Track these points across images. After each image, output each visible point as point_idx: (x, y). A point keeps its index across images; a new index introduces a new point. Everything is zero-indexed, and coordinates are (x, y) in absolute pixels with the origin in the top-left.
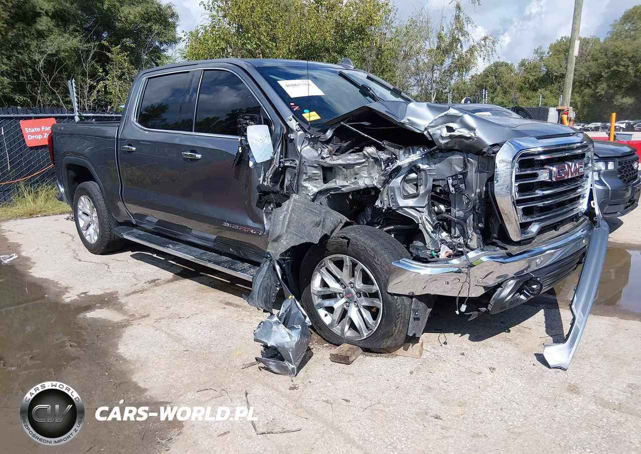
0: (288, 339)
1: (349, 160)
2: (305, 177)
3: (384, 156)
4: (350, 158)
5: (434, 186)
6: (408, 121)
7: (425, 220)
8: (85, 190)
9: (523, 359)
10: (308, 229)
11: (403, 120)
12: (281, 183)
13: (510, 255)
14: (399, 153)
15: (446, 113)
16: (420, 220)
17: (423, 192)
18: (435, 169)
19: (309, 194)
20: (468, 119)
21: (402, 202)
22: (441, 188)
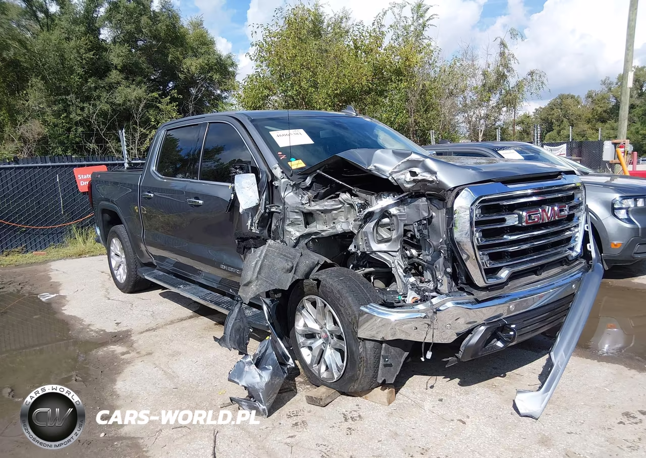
0: (258, 379)
1: (326, 206)
2: (288, 222)
3: (357, 201)
4: (327, 204)
5: (406, 231)
6: (374, 168)
7: (397, 265)
8: (116, 233)
9: (502, 407)
10: (279, 275)
11: (370, 167)
12: (268, 228)
13: (478, 301)
14: (371, 199)
15: (408, 158)
16: (393, 265)
17: (395, 236)
18: (405, 215)
19: (292, 238)
20: (431, 164)
21: (375, 247)
22: (411, 233)
